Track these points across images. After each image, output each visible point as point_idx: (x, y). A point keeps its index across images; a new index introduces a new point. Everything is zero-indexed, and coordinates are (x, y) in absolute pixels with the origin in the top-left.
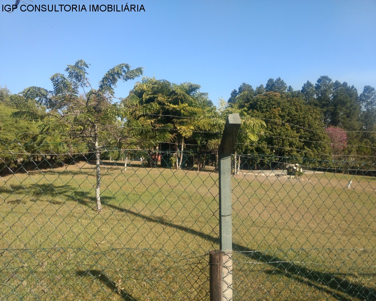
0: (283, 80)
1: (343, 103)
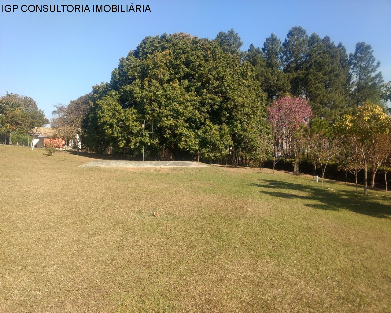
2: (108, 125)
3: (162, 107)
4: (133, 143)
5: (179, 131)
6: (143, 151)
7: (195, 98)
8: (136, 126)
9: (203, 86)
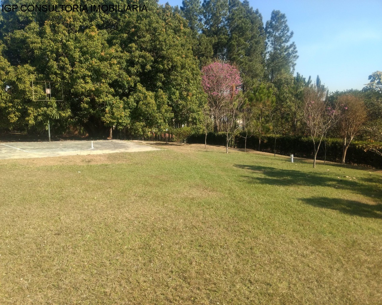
1: (241, 31)
3: (77, 64)
4: (32, 117)
5: (101, 98)
6: (48, 128)
7: (122, 54)
8: (36, 92)
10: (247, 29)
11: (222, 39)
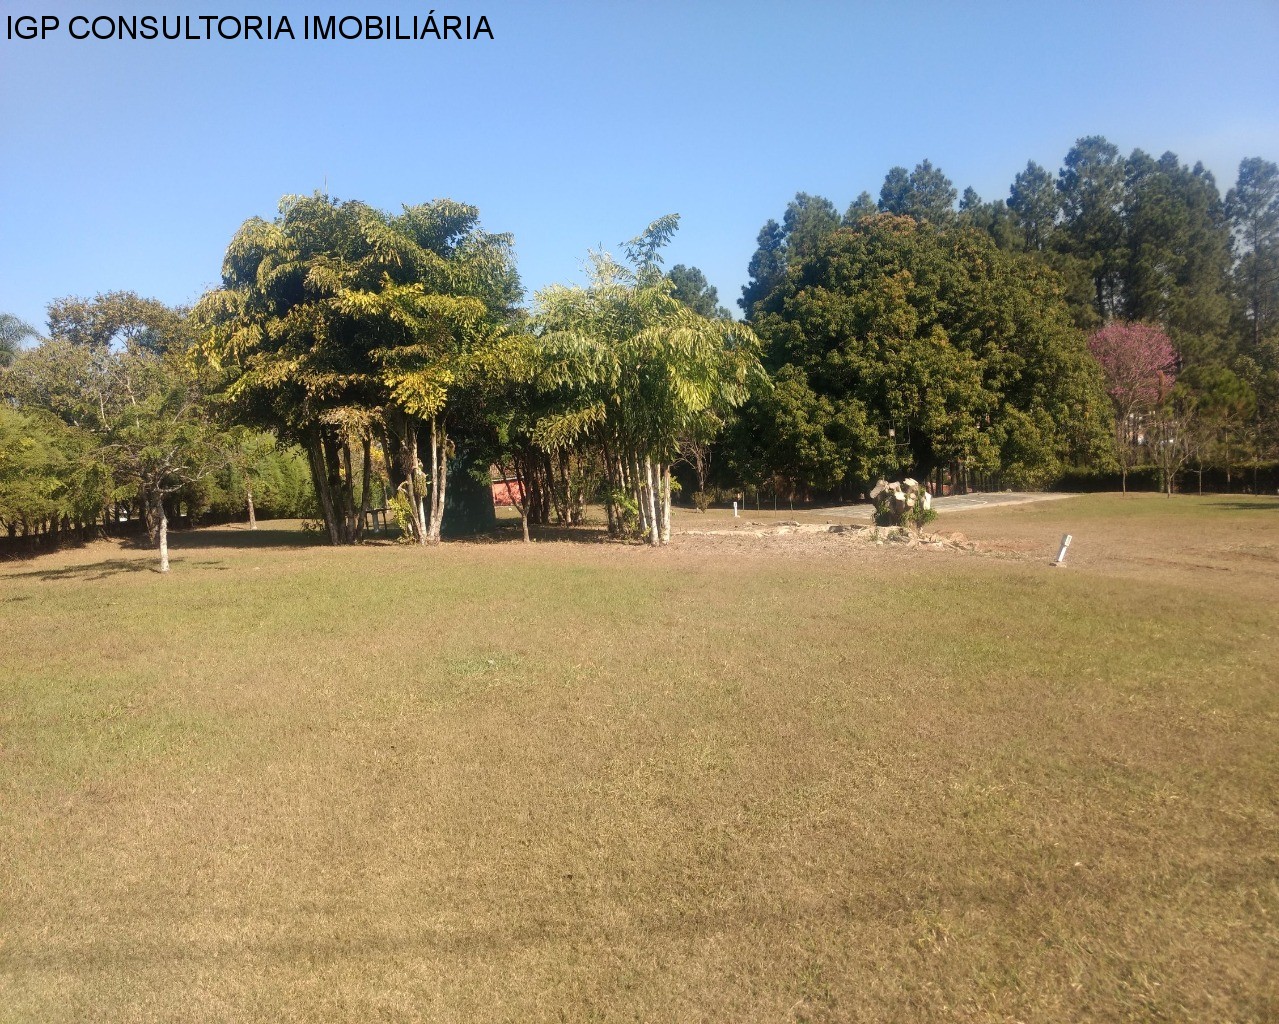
0: (939, 170)
1: (1163, 233)
2: (806, 438)
4: (866, 470)
8: (871, 435)
9: (987, 333)
10: (1177, 226)
11: (1115, 258)
